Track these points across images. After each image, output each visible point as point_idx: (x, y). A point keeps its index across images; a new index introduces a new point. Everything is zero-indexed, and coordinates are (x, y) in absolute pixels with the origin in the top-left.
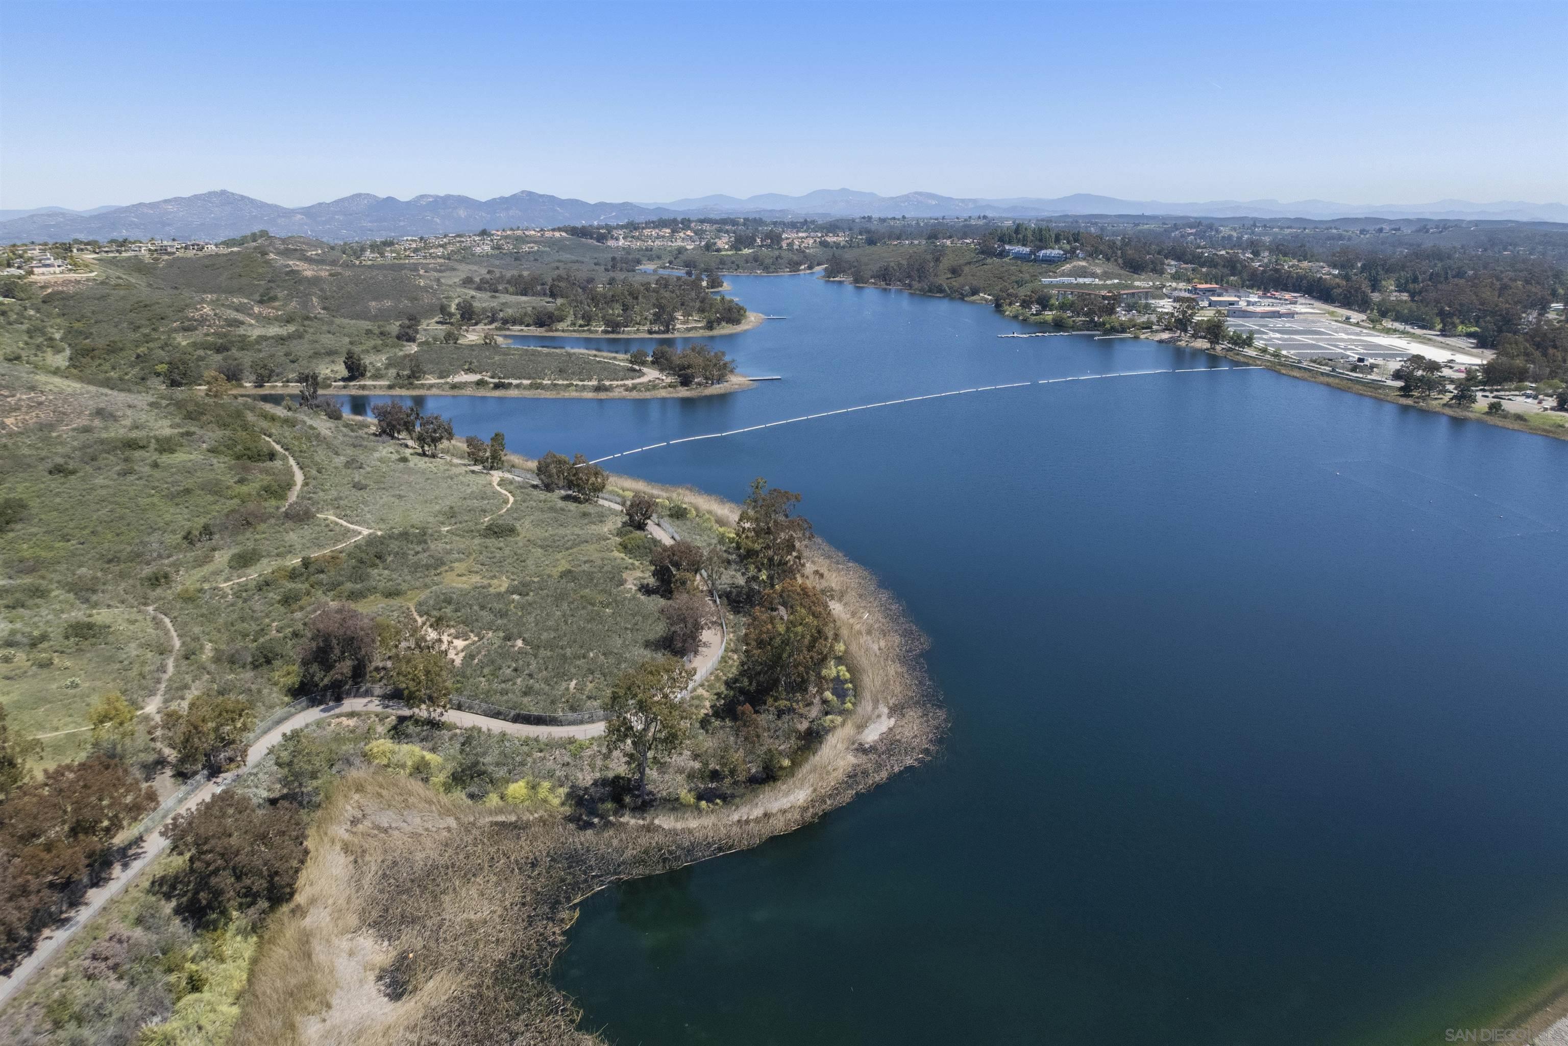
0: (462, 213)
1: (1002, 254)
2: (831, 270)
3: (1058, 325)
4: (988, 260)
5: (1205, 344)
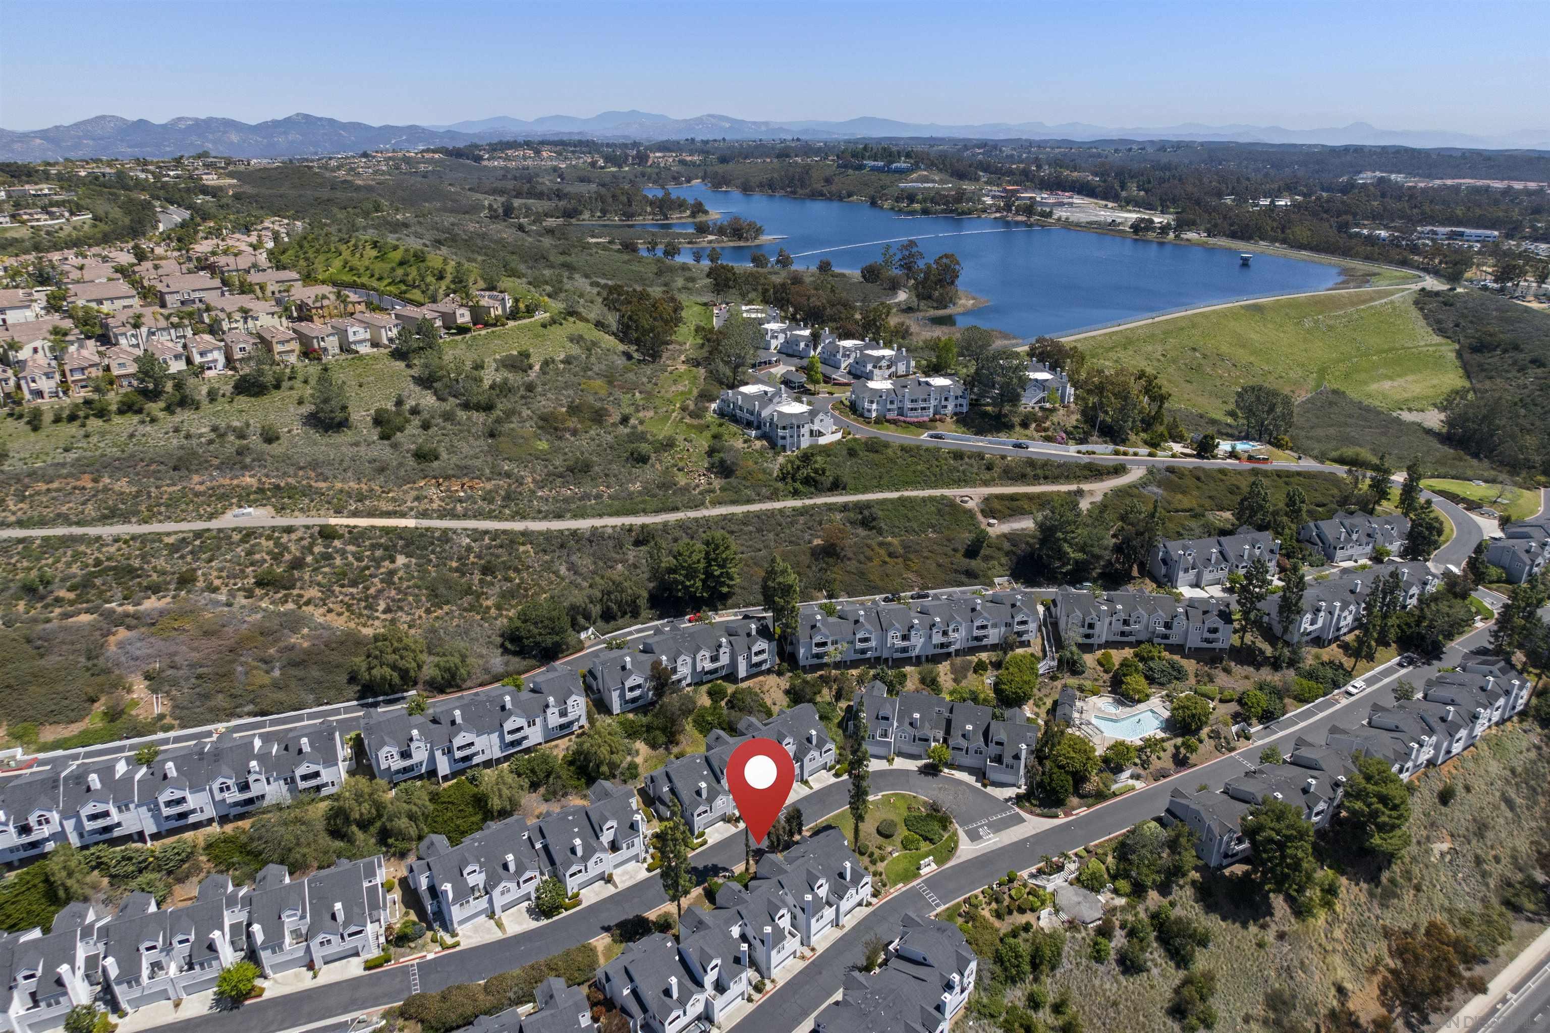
0: (234, 137)
1: (861, 167)
2: (718, 182)
3: (925, 212)
4: (850, 171)
5: (1023, 218)
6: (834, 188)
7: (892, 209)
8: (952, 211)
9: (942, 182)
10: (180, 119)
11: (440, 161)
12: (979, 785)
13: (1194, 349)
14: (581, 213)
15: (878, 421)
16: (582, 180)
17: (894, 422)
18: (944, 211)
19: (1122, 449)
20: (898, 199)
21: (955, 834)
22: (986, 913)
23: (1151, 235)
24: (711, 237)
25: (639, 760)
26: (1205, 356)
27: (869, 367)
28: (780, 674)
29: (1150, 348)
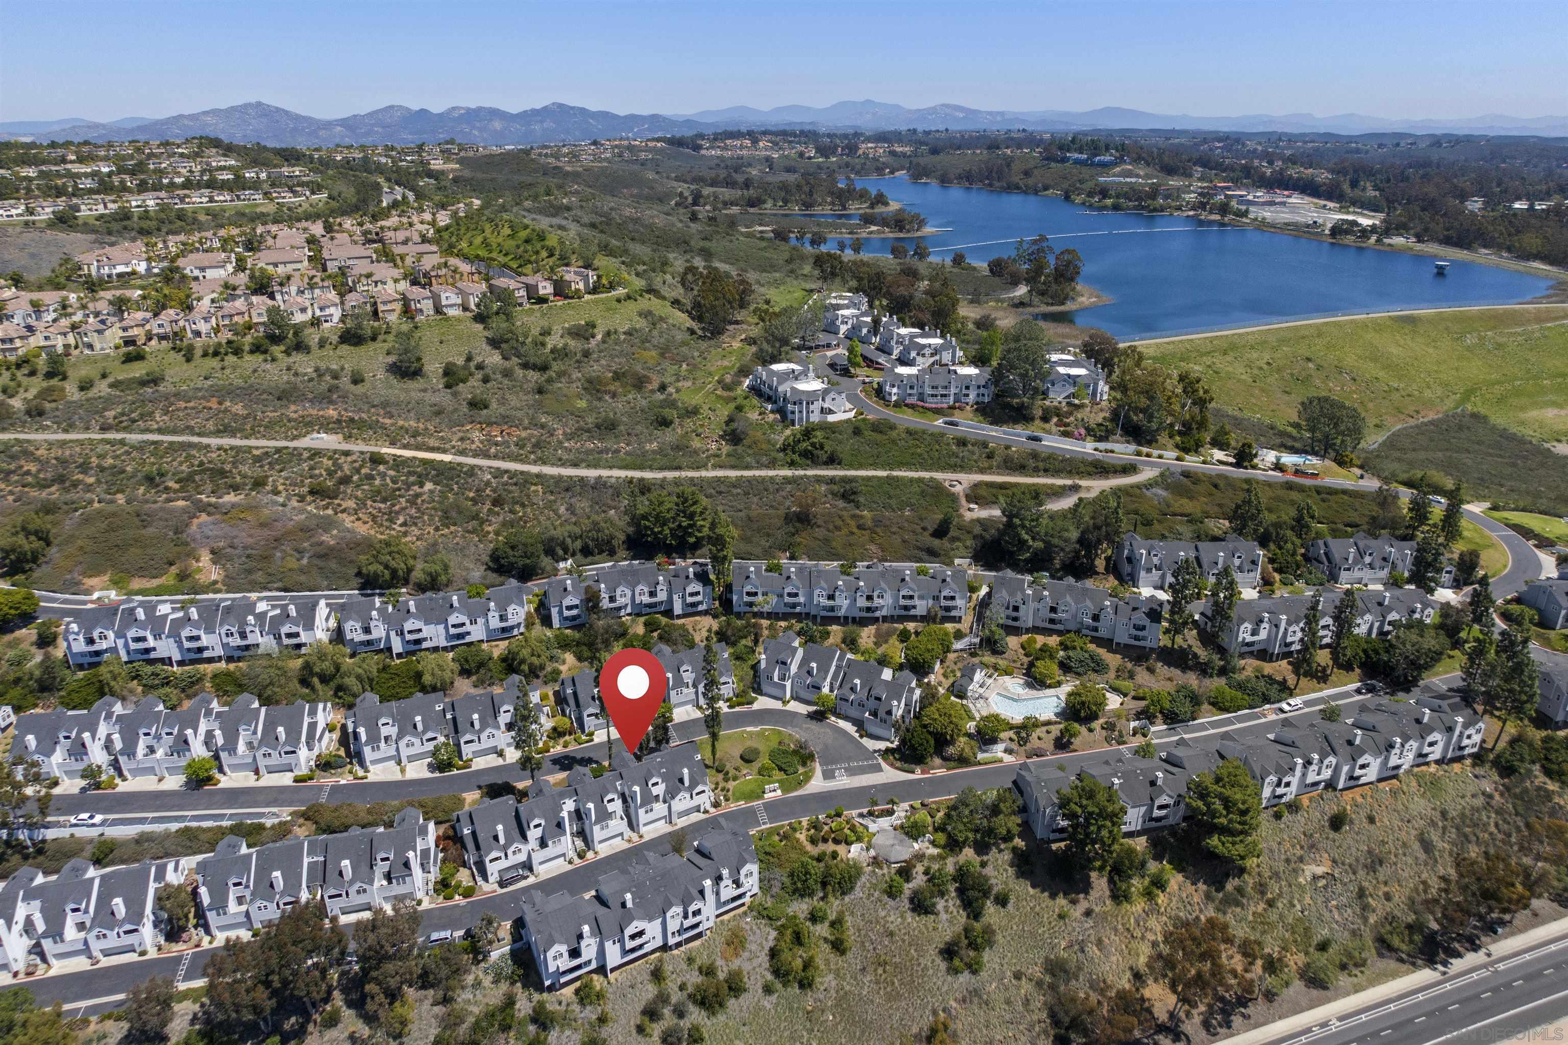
0: (497, 125)
1: (1064, 160)
2: (918, 173)
3: (1116, 207)
4: (1053, 165)
5: (1218, 217)
6: (1030, 181)
7: (1083, 204)
8: (1143, 208)
9: (1147, 176)
10: (454, 108)
11: (662, 150)
12: (857, 735)
13: (1309, 360)
14: (764, 202)
15: (897, 405)
16: (789, 170)
17: (912, 407)
18: (1135, 208)
19: (1145, 450)
20: (1090, 194)
21: (813, 770)
22: (802, 837)
23: (1350, 239)
24: (874, 228)
25: (564, 668)
26: (1319, 368)
27: (913, 354)
28: (715, 617)
29: (1255, 355)
